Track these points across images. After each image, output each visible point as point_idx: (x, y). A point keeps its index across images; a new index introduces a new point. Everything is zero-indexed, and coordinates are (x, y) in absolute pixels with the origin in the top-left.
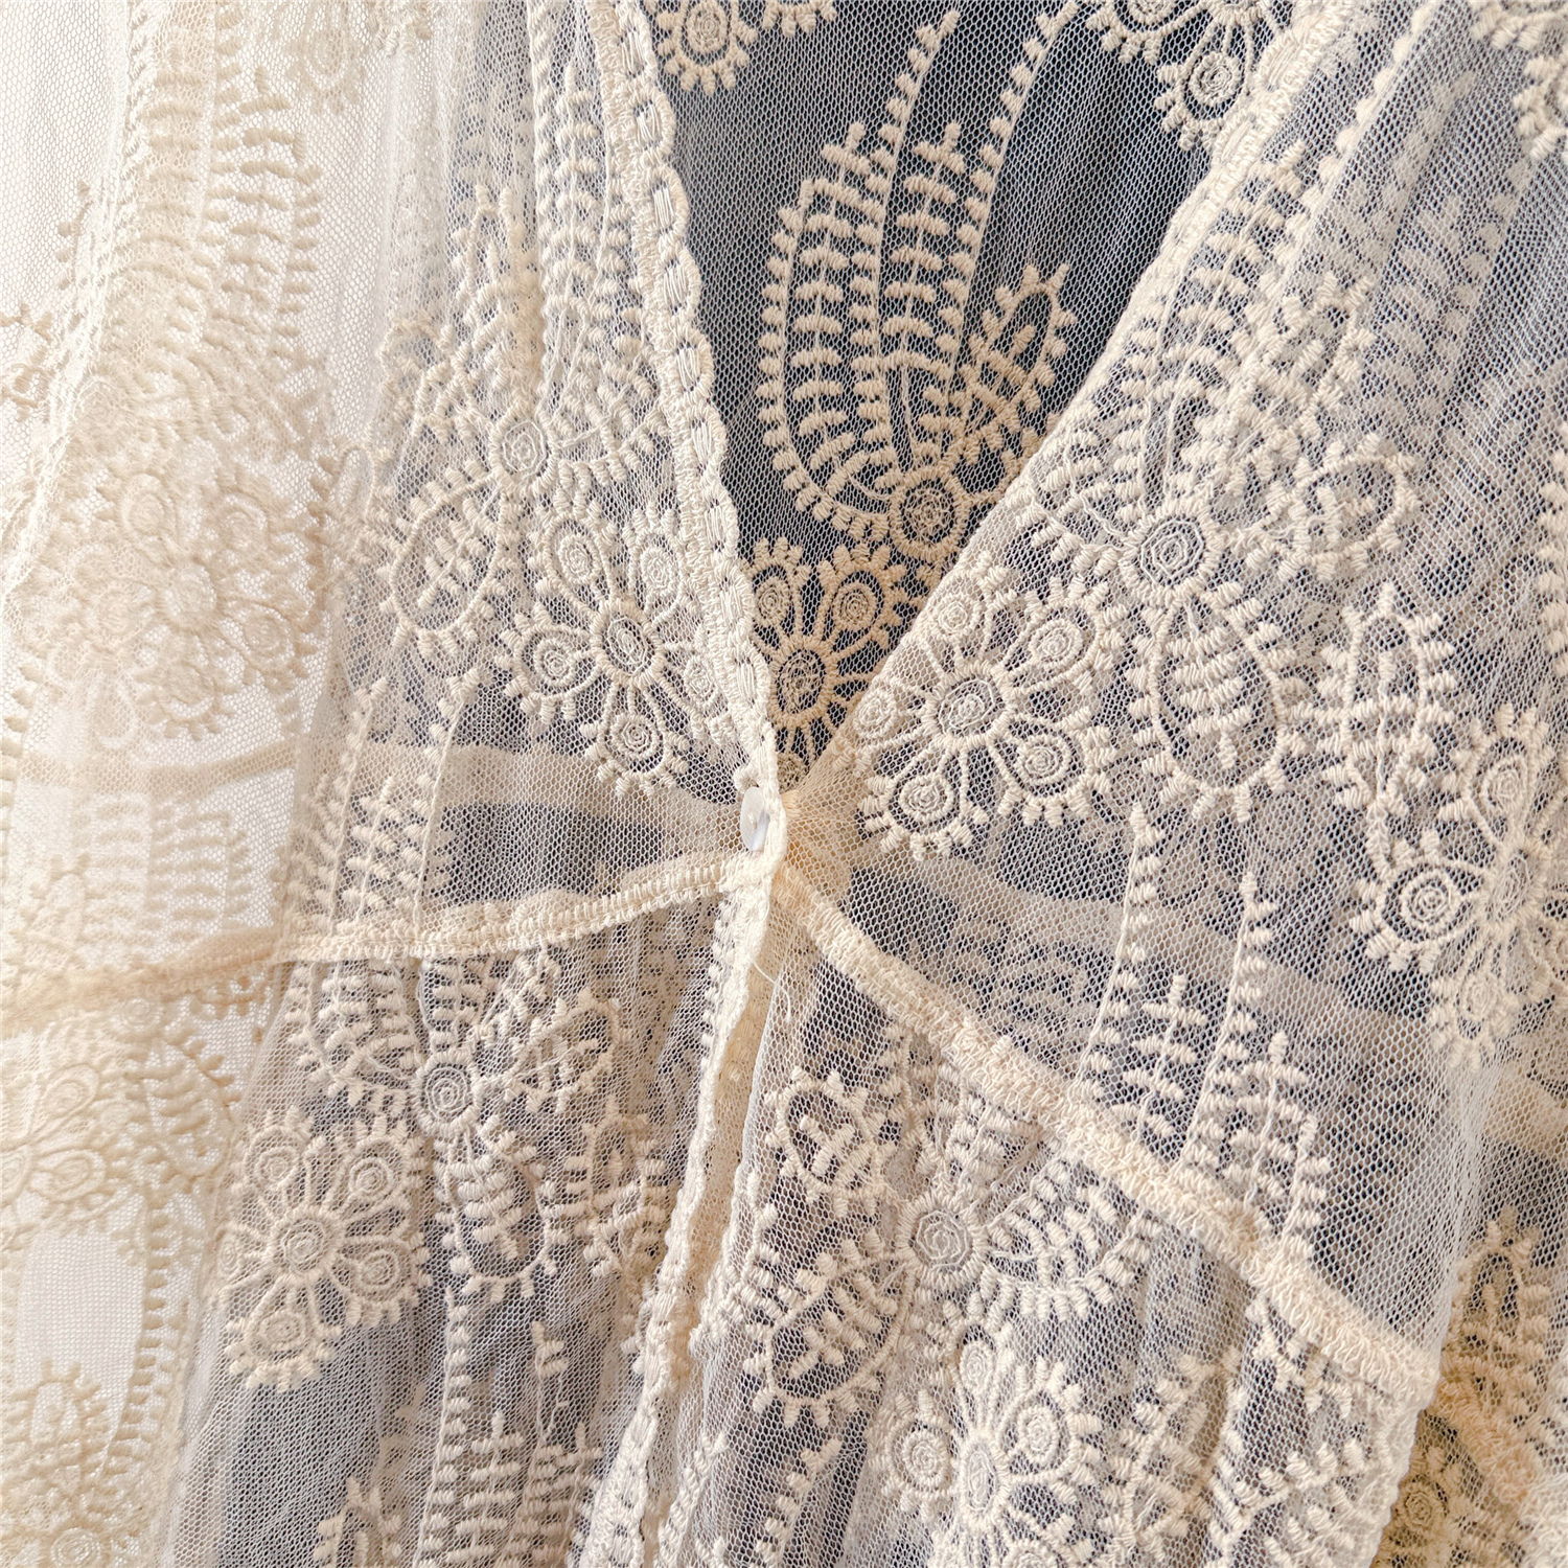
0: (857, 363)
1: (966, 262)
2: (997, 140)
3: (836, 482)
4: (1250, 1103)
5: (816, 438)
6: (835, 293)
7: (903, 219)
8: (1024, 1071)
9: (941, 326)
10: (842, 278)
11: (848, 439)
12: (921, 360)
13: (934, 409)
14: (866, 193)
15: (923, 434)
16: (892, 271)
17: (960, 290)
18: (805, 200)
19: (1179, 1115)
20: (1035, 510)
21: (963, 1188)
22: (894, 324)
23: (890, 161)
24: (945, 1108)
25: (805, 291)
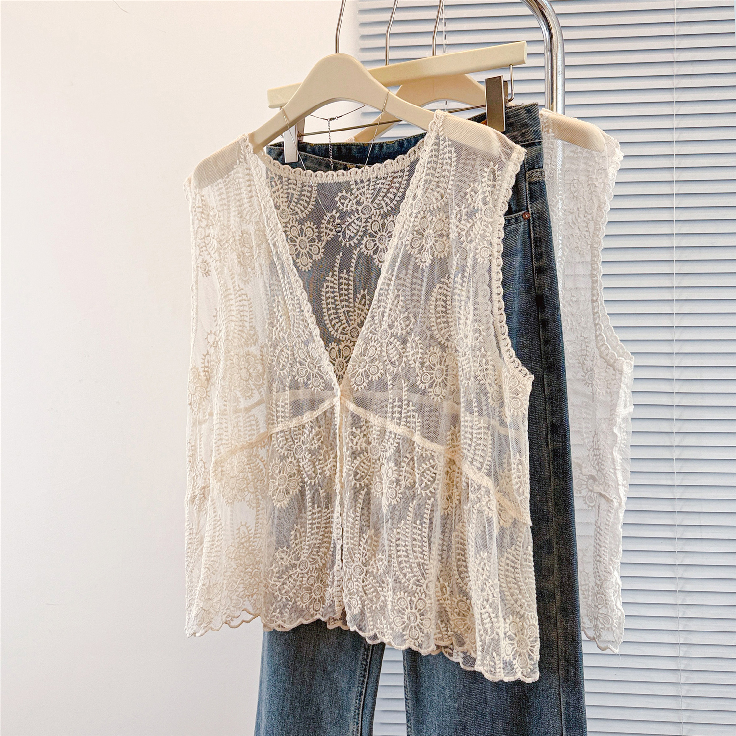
0: (338, 311)
1: (351, 292)
2: (352, 272)
3: (339, 332)
4: (409, 414)
5: (335, 325)
6: (333, 301)
7: (341, 287)
8: (380, 419)
9: (350, 303)
10: (333, 298)
11: (339, 324)
12: (348, 309)
13: (352, 316)
14: (334, 284)
15: (351, 320)
16: (341, 295)
17: (351, 296)
18: (325, 287)
19: (400, 419)
20: (365, 332)
21: (376, 441)
22: (343, 304)
23: (337, 278)
24: (371, 430)
25: (328, 301)
